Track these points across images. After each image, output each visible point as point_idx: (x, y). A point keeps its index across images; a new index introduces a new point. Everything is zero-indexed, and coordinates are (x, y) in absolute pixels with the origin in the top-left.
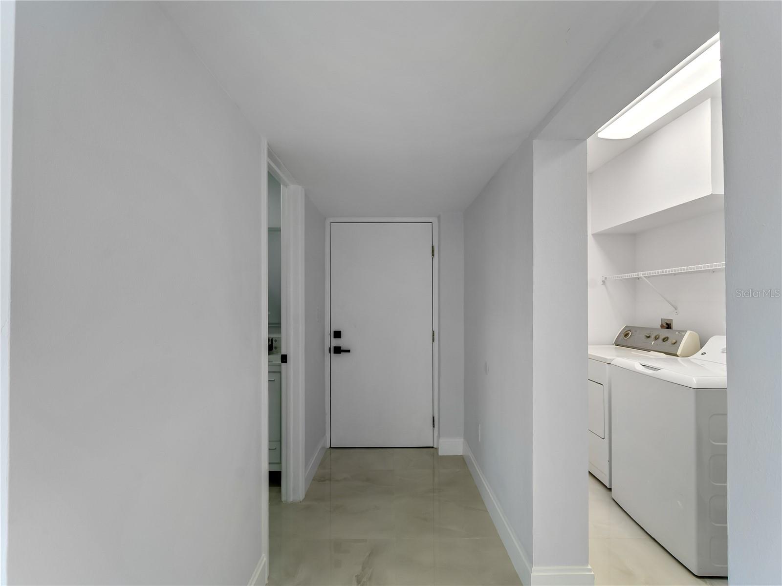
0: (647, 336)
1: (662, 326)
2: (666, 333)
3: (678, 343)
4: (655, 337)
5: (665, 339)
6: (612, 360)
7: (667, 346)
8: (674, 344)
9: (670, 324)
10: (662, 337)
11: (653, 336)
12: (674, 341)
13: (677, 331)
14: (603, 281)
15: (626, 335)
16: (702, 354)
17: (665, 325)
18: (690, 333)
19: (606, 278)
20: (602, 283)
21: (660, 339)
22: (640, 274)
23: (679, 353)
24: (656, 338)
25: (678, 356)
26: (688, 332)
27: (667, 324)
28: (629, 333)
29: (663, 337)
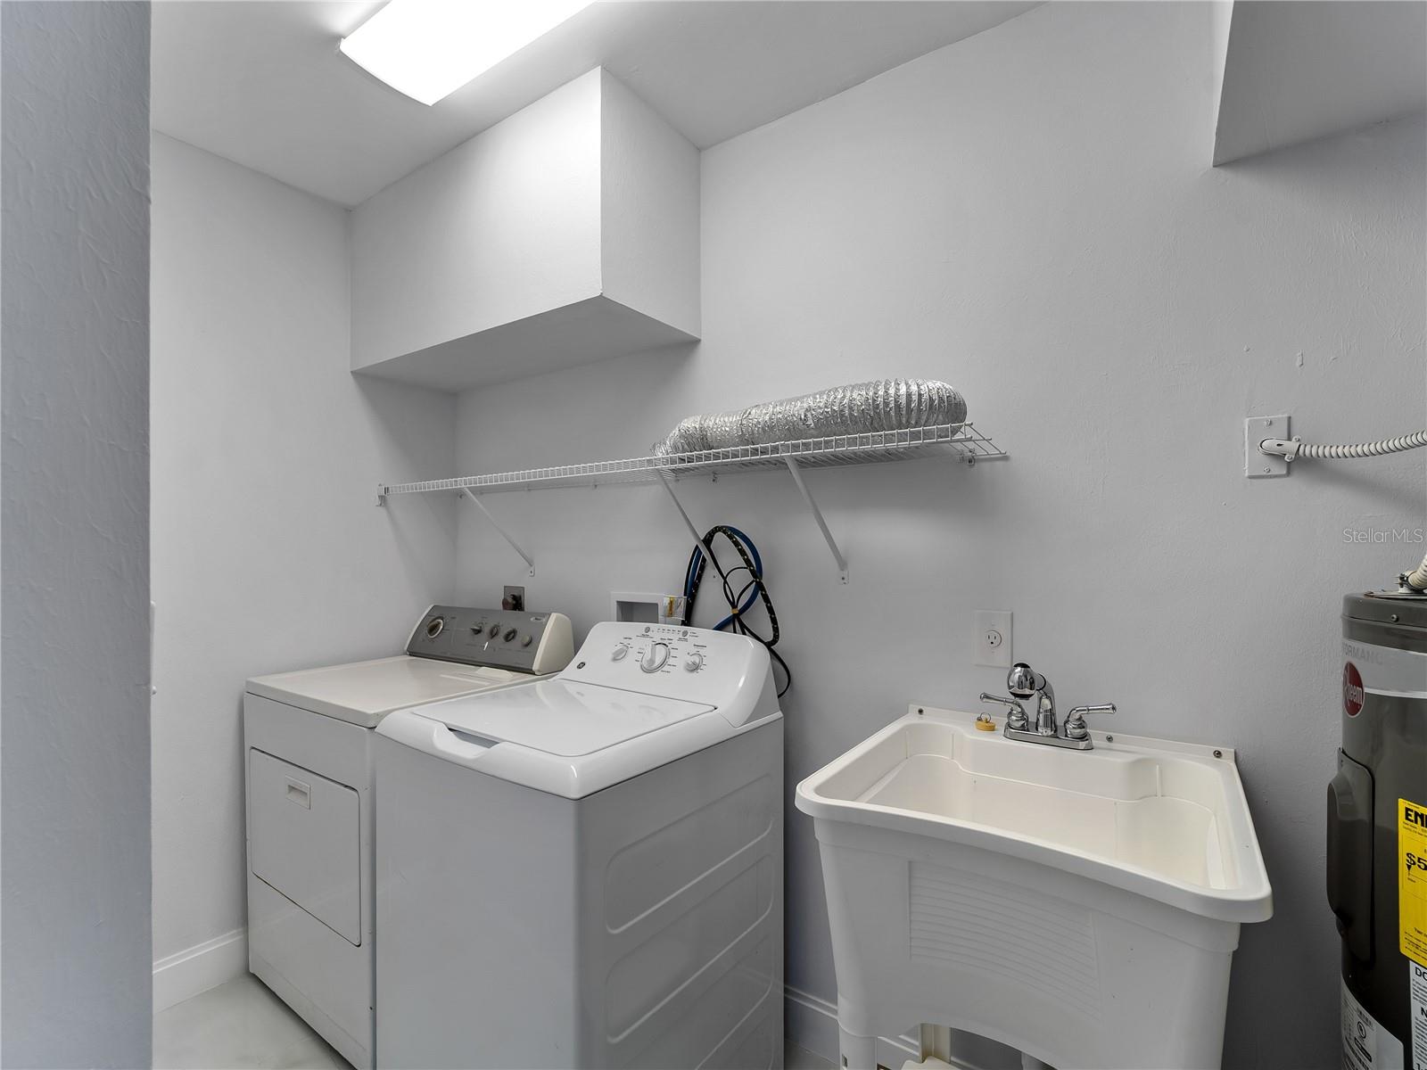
0: (474, 630)
1: (505, 604)
2: (510, 620)
3: (534, 642)
4: (492, 631)
5: (510, 636)
6: (380, 716)
7: (512, 651)
8: (527, 645)
9: (520, 597)
10: (503, 632)
11: (487, 630)
12: (527, 639)
13: (532, 614)
14: (381, 497)
15: (433, 629)
16: (579, 667)
17: (510, 600)
18: (556, 619)
19: (387, 490)
20: (378, 502)
21: (500, 638)
22: (462, 483)
23: (535, 667)
24: (493, 634)
25: (534, 674)
26: (554, 616)
27: (514, 597)
28: (439, 623)
29: (506, 632)
